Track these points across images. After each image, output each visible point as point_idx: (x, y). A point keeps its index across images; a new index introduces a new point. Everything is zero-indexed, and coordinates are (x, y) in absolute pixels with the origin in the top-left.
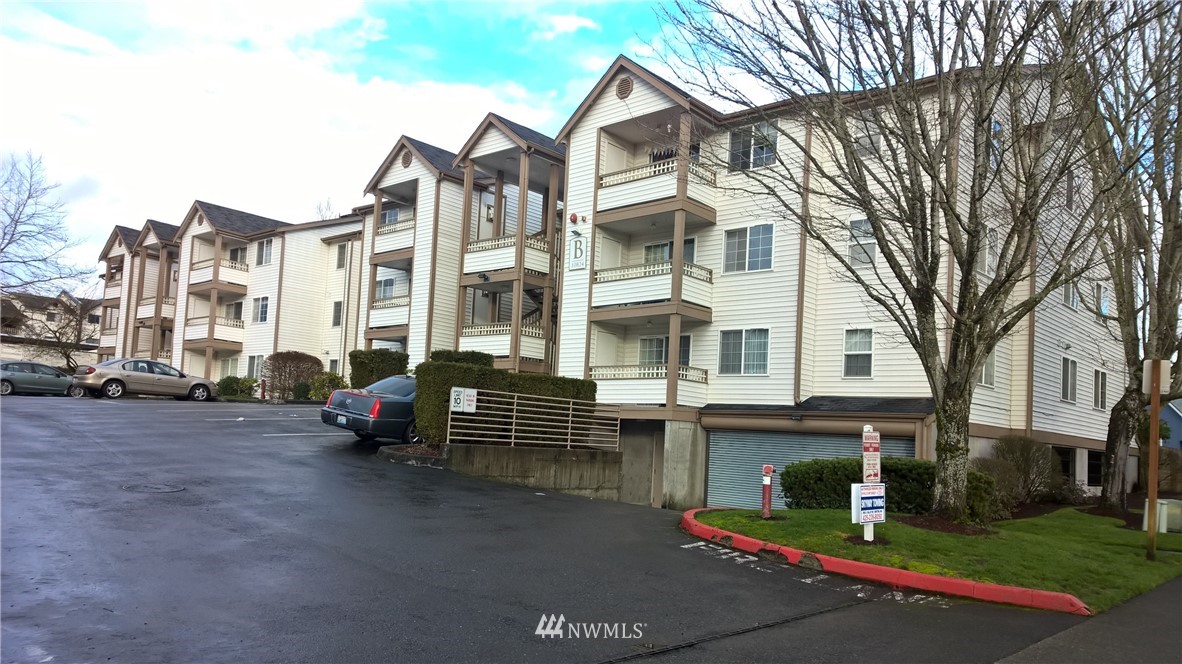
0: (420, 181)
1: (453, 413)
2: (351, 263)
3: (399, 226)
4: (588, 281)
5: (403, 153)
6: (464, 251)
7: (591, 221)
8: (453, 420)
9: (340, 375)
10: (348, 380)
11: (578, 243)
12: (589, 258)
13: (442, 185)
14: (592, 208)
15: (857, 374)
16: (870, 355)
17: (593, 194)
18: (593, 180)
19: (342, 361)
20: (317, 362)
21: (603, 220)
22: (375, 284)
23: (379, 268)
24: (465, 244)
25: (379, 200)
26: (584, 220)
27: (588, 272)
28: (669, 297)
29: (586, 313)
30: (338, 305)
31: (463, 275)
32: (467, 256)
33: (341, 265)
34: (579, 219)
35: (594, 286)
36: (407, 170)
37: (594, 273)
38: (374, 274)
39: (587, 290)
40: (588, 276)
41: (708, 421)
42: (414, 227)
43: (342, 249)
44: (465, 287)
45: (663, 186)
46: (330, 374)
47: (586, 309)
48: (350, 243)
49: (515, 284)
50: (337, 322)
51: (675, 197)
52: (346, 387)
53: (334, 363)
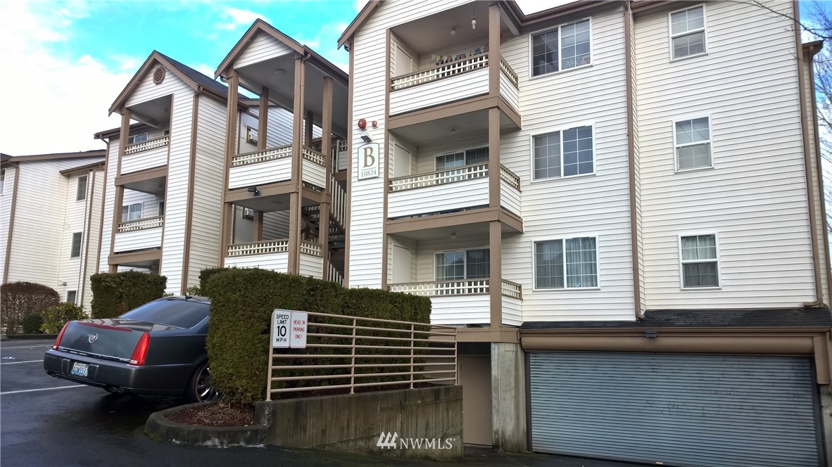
0: (175, 97)
1: (277, 350)
2: (92, 193)
3: (149, 145)
4: (382, 190)
5: (154, 70)
6: (229, 165)
7: (383, 126)
8: (276, 361)
9: (79, 305)
10: (88, 310)
11: (369, 151)
12: (382, 165)
13: (200, 100)
14: (384, 112)
15: (699, 284)
16: (716, 262)
17: (384, 97)
18: (384, 83)
19: (81, 291)
20: (53, 293)
21: (396, 124)
22: (120, 209)
23: (125, 190)
24: (230, 158)
25: (126, 122)
26: (374, 125)
27: (382, 180)
28: (487, 202)
29: (381, 225)
30: (77, 237)
31: (227, 190)
32: (232, 171)
33: (81, 196)
34: (369, 124)
35: (390, 195)
36: (159, 86)
37: (388, 182)
38: (120, 197)
39: (382, 200)
40: (382, 185)
41: (529, 341)
42: (168, 144)
43: (83, 182)
44: (230, 203)
45: (472, 83)
46: (67, 305)
47: (382, 220)
48: (91, 173)
49: (293, 198)
50: (76, 252)
51: (488, 94)
52: (86, 317)
53: (72, 294)
